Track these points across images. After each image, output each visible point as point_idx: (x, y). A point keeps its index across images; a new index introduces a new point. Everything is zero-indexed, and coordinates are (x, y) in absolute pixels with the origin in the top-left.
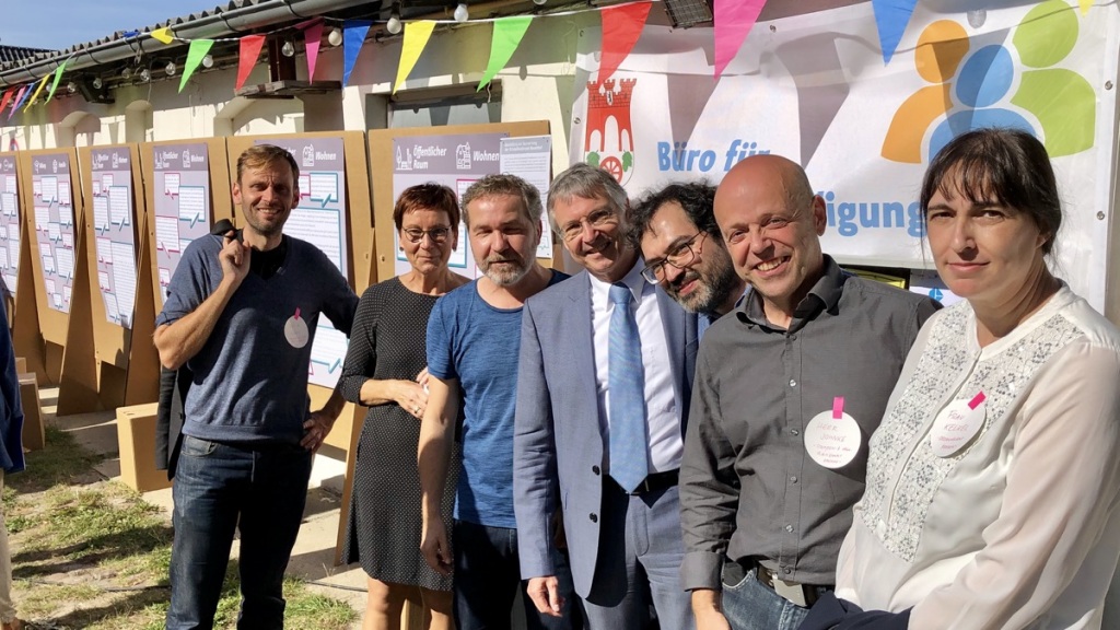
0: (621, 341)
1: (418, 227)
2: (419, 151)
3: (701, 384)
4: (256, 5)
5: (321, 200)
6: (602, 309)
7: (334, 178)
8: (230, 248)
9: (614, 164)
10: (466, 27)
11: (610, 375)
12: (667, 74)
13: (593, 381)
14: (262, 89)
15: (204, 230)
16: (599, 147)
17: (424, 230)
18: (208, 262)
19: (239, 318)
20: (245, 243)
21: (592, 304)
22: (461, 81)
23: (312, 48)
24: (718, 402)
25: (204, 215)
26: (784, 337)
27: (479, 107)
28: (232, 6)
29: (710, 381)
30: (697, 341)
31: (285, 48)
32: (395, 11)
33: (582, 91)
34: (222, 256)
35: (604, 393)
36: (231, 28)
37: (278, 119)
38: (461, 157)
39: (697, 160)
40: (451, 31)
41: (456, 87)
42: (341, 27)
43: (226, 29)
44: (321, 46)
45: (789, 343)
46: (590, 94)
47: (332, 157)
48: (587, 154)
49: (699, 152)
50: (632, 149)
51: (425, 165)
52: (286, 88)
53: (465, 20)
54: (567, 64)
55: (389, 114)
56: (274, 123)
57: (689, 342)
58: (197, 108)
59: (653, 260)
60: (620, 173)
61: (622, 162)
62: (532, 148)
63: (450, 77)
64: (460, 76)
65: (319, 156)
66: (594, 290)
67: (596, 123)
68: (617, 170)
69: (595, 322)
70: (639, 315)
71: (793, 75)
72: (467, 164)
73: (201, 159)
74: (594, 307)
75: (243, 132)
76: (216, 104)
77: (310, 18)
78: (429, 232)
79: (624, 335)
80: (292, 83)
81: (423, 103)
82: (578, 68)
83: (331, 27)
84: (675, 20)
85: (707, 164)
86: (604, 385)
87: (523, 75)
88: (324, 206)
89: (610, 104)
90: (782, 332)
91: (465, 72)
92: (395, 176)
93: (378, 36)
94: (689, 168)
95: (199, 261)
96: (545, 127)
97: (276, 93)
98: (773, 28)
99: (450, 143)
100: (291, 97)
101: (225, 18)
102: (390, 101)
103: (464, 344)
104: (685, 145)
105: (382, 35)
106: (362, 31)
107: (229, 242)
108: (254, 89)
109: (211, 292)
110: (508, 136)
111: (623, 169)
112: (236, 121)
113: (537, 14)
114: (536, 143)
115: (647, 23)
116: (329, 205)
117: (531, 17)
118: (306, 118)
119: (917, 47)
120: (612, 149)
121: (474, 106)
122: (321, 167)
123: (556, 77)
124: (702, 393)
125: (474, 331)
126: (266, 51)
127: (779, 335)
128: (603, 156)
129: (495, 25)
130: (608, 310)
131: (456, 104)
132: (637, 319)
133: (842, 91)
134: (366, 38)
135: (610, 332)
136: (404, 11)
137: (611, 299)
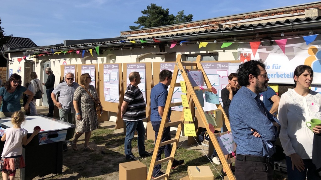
2: (207, 65)
12: (258, 52)
22: (208, 52)
38: (218, 66)
46: (241, 55)
54: (235, 50)
55: (186, 58)
62: (236, 65)
67: (242, 60)
73: (143, 66)
76: (138, 55)
81: (195, 56)
82: (238, 51)
84: (263, 44)
87: (224, 52)
102: (186, 55)
110: (230, 63)
112: (140, 59)
119: (308, 49)
123: (232, 52)
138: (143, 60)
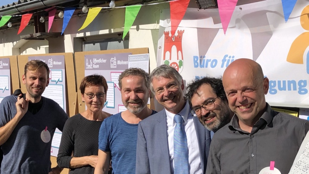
0: (179, 138)
1: (92, 93)
2: (95, 61)
3: (212, 156)
4: (29, 2)
5: (56, 81)
6: (171, 125)
7: (60, 72)
8: (20, 101)
9: (175, 65)
10: (114, 10)
11: (174, 152)
12: (197, 28)
13: (168, 155)
14: (32, 36)
15: (8, 94)
16: (169, 58)
17: (95, 94)
18: (11, 106)
19: (23, 129)
20: (26, 99)
21: (167, 123)
22: (112, 32)
23: (51, 19)
24: (220, 164)
25: (8, 87)
26: (249, 136)
27: (120, 42)
28: (19, 2)
29: (216, 155)
30: (210, 138)
31: (41, 19)
32: (85, 4)
33: (162, 35)
34: (17, 104)
35: (172, 160)
36: (19, 11)
37: (38, 48)
38: (112, 63)
39: (209, 63)
40: (108, 11)
41: (110, 34)
42: (63, 10)
43: (17, 12)
44: (55, 18)
45: (251, 138)
46: (165, 36)
47: (60, 63)
48: (164, 61)
49: (210, 60)
50: (183, 59)
51: (98, 66)
52: (41, 36)
53: (114, 7)
54: (156, 24)
55: (83, 45)
56: (37, 50)
57: (207, 139)
58: (5, 44)
59: (196, 106)
60: (178, 69)
61: (178, 64)
62: (141, 59)
63: (108, 30)
64: (112, 30)
65: (55, 63)
66: (168, 117)
67: (168, 48)
68: (177, 67)
69: (168, 131)
70: (186, 127)
71: (249, 27)
72: (115, 66)
73: (7, 65)
74: (168, 125)
75: (24, 53)
76: (13, 42)
77: (51, 7)
78: (97, 95)
79: (180, 136)
80: (44, 33)
81: (97, 41)
82: (160, 26)
83: (59, 11)
84: (200, 6)
85: (214, 65)
86: (172, 157)
87: (138, 29)
88: (56, 83)
89: (174, 41)
90: (248, 134)
91: (114, 28)
92: (85, 71)
93: (78, 14)
94: (207, 67)
95: (7, 105)
96: (147, 50)
97: (37, 38)
98: (241, 9)
99: (108, 57)
100: (43, 39)
101: (17, 7)
102: (84, 40)
103: (114, 137)
104: (204, 57)
105: (80, 14)
106: (71, 12)
107: (20, 99)
108: (28, 36)
109: (12, 119)
110: (132, 54)
111: (179, 67)
112: (21, 49)
113: (143, 4)
114: (143, 57)
115: (188, 7)
116: (59, 83)
117: (141, 5)
118: (49, 47)
119: (301, 16)
120: (174, 59)
121: (118, 42)
122: (56, 67)
123: (151, 30)
124: (212, 160)
125: (119, 132)
126: (33, 20)
127: (247, 135)
128: (171, 62)
129: (126, 9)
130: (173, 126)
131: (110, 41)
132: (186, 130)
133: (270, 34)
134: (73, 15)
135: (174, 135)
136: (89, 4)
137: (175, 121)
138: (24, 52)
